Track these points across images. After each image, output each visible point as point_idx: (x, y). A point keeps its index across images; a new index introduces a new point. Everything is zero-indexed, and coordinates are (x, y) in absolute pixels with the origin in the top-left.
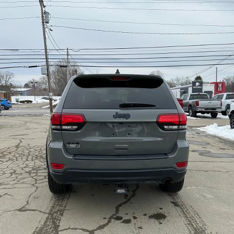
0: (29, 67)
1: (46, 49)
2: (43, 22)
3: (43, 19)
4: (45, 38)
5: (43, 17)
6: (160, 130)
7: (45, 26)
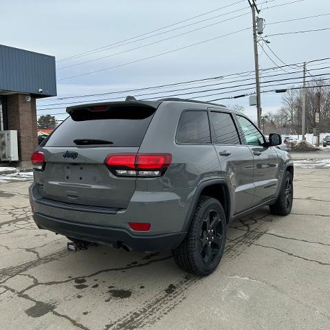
0: (235, 98)
1: (257, 70)
2: (254, 34)
3: (255, 30)
4: (256, 55)
5: (254, 26)
6: (111, 175)
7: (258, 39)
